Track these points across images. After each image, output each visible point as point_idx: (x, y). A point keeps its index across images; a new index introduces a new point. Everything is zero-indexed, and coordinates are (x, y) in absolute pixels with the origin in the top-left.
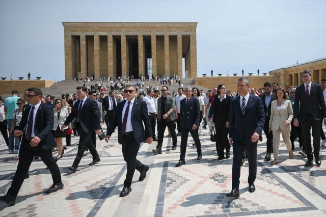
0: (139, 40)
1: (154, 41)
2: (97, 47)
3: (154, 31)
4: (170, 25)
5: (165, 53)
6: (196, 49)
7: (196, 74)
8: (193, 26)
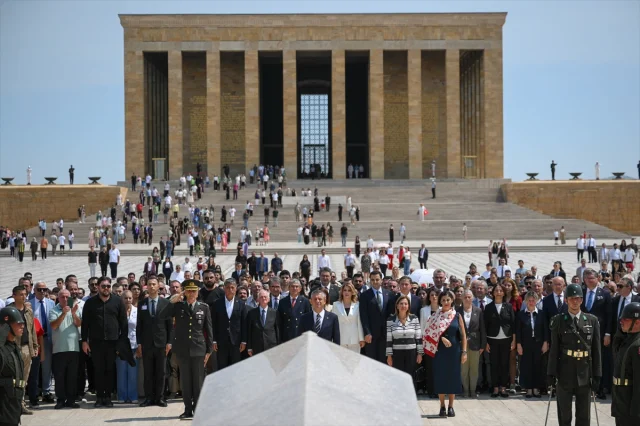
0: (334, 66)
1: (376, 69)
2: (213, 85)
3: (379, 38)
4: (425, 22)
5: (410, 104)
6: (500, 91)
7: (500, 168)
8: (492, 24)
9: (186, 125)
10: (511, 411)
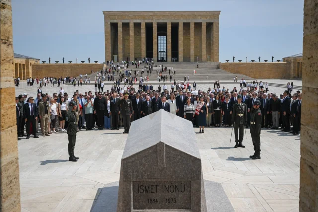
0: (168, 27)
1: (181, 28)
2: (132, 33)
3: (182, 19)
4: (195, 14)
5: (191, 39)
6: (218, 35)
7: (218, 59)
8: (216, 14)
9: (124, 45)
10: (221, 131)
